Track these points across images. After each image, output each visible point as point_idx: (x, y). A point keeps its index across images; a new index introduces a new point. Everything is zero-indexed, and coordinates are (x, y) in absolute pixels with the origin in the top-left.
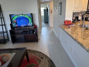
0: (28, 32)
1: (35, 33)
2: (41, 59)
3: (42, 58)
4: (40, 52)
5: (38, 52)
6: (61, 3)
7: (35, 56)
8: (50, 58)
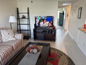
0: (47, 32)
1: (53, 33)
2: (60, 55)
3: (62, 55)
4: (58, 50)
5: (56, 49)
6: (81, 8)
7: (55, 53)
8: (68, 56)
